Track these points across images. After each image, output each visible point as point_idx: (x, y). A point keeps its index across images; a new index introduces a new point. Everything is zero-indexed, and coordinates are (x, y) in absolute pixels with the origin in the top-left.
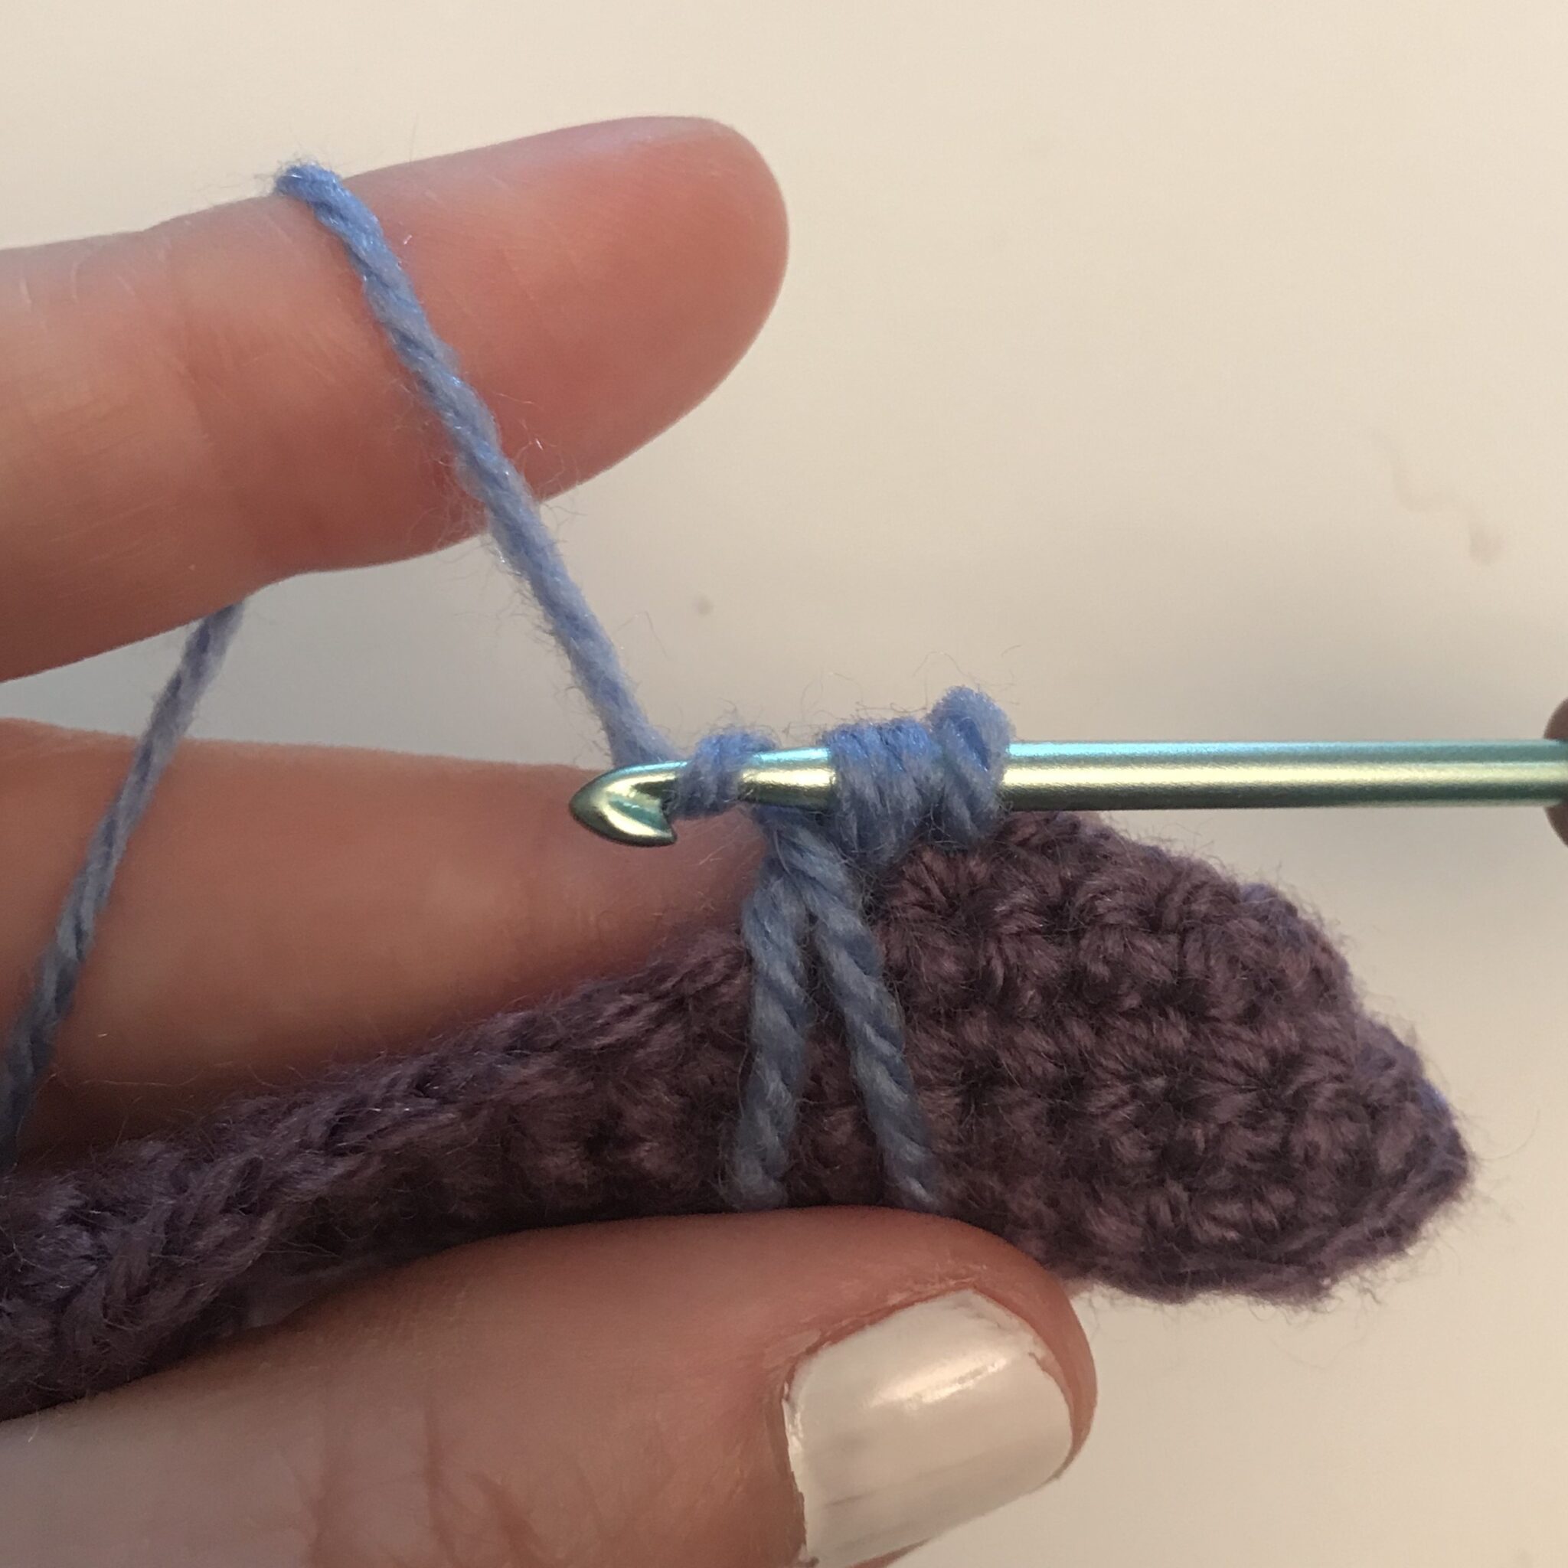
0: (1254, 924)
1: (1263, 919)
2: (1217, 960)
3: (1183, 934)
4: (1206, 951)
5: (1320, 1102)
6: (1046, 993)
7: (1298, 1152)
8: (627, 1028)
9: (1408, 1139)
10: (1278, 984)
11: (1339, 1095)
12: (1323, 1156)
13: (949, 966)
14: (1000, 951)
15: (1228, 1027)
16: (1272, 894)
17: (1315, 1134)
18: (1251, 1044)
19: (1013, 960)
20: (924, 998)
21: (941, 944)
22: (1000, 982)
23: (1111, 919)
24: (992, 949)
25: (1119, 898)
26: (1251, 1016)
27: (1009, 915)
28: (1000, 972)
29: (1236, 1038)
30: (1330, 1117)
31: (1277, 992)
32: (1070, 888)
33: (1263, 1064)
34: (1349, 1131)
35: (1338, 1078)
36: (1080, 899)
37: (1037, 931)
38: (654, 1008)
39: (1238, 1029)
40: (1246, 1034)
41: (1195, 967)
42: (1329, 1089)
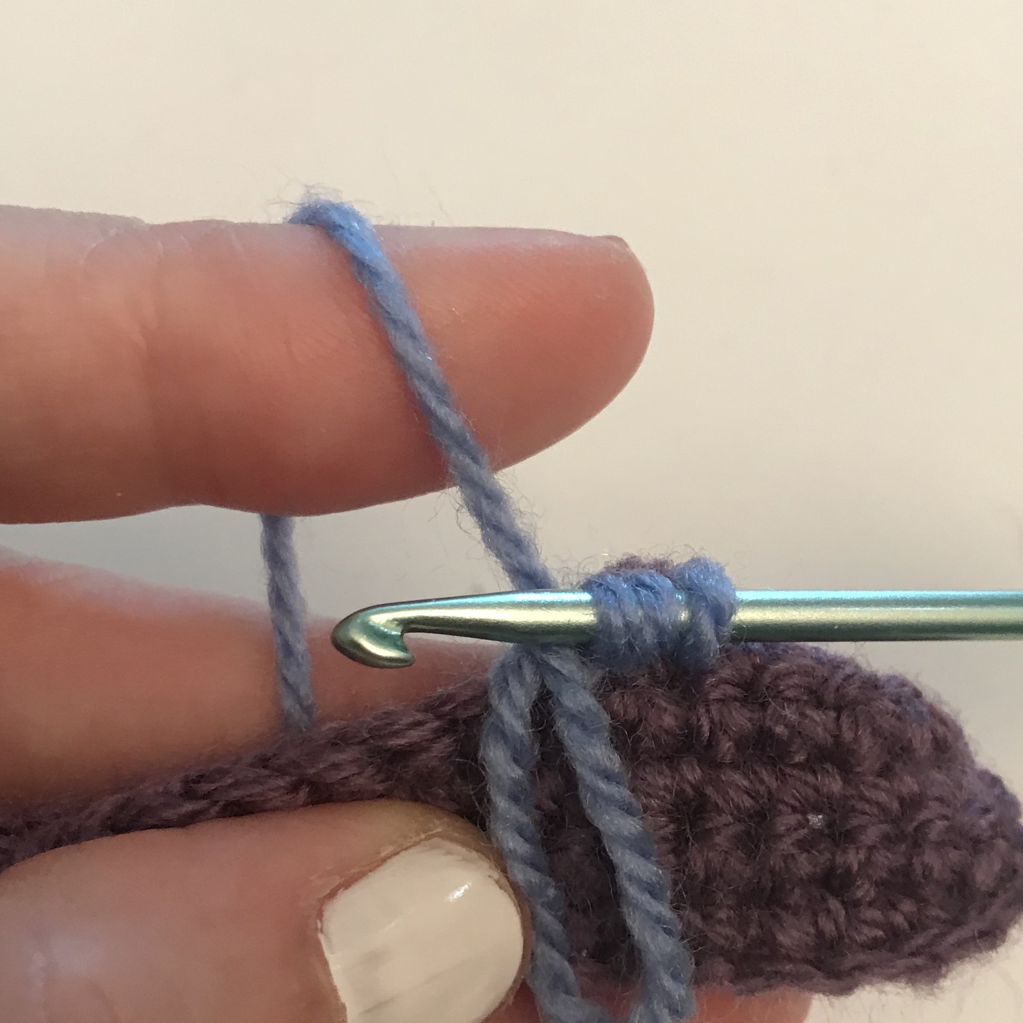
0: (891, 706)
1: (898, 702)
2: (865, 730)
3: (838, 709)
4: (856, 723)
5: (933, 835)
6: (740, 744)
7: (919, 870)
8: (415, 735)
9: (997, 866)
10: (907, 750)
11: (949, 829)
12: (936, 875)
13: (668, 721)
14: (708, 711)
15: (871, 779)
16: (903, 684)
17: (930, 857)
18: (886, 790)
19: (717, 718)
20: (648, 743)
21: (664, 704)
22: (707, 734)
23: (790, 694)
24: (702, 710)
25: (796, 680)
26: (886, 772)
27: (714, 686)
28: (706, 728)
29: (875, 786)
30: (940, 845)
31: (905, 756)
32: (759, 669)
33: (895, 805)
34: (954, 856)
35: (945, 817)
36: (767, 679)
37: (735, 699)
38: (436, 724)
39: (877, 781)
40: (884, 783)
41: (848, 735)
42: (941, 824)
